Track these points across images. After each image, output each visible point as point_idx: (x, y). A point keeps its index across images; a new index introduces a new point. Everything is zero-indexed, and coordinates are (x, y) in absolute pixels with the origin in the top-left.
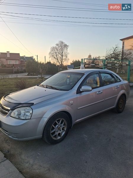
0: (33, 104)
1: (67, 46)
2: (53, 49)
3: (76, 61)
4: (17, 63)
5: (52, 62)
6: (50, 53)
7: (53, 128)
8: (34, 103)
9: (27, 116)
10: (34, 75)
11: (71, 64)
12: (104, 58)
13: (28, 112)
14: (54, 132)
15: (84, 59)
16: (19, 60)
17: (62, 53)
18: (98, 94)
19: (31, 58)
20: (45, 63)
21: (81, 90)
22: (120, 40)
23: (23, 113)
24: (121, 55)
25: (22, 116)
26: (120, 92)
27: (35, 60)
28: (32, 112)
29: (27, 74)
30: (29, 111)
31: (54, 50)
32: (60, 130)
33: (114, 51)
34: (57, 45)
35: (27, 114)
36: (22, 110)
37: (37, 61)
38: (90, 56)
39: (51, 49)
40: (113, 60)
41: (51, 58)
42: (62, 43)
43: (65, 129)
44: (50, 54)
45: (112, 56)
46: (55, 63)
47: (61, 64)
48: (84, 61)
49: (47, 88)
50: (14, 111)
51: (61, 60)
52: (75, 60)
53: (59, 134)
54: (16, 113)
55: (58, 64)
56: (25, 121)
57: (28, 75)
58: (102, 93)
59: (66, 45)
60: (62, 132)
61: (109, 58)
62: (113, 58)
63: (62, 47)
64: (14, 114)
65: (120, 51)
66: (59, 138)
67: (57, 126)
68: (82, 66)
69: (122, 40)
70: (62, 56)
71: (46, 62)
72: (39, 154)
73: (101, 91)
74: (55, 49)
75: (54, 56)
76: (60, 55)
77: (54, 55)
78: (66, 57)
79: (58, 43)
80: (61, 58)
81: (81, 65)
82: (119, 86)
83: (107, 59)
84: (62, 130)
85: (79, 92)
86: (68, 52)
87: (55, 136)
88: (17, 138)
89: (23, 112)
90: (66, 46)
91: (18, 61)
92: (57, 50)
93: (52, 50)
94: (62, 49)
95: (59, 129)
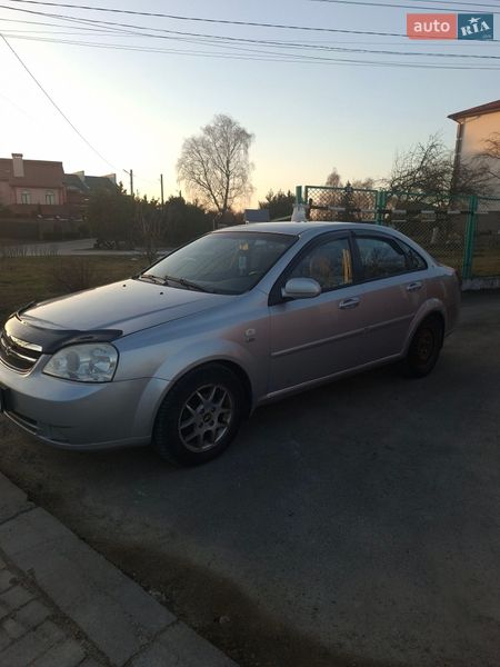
0: (118, 334)
1: (248, 136)
2: (193, 146)
3: (281, 196)
4: (53, 199)
5: (188, 199)
6: (181, 163)
7: (188, 415)
8: (121, 332)
9: (100, 371)
10: (119, 249)
11: (263, 206)
12: (387, 186)
13: (105, 359)
14: (191, 428)
15: (307, 187)
16: (60, 188)
17: (228, 162)
18: (342, 308)
19: (108, 183)
20: (160, 202)
21: (284, 294)
22: (449, 117)
23: (87, 364)
24: (449, 177)
25: (84, 372)
26: (423, 306)
27: (124, 188)
28: (115, 360)
29: (91, 242)
30: (106, 355)
31: (198, 152)
32: (210, 420)
33: (425, 158)
34: (209, 130)
35: (100, 365)
36: (84, 355)
37: (129, 193)
38: (335, 178)
39: (184, 147)
40: (419, 195)
41: (183, 183)
42: (228, 122)
43: (228, 421)
44: (179, 166)
45: (414, 178)
46: (201, 203)
47: (222, 206)
48: (307, 196)
49: (166, 284)
50: (56, 356)
51: (224, 191)
52: (275, 194)
53: (208, 436)
54: (64, 363)
55: (212, 207)
56: (96, 388)
57: (97, 247)
58: (357, 305)
59: (243, 132)
60: (217, 429)
61: (402, 186)
62: (421, 186)
63: (226, 140)
64: (57, 365)
65: (446, 158)
66: (207, 446)
67: (202, 407)
68: (298, 212)
69: (455, 117)
70: (228, 176)
71: (166, 199)
72: (140, 493)
73: (356, 300)
74: (200, 148)
75: (197, 177)
76: (218, 172)
77: (196, 171)
78: (244, 178)
79: (212, 125)
80: (221, 182)
81: (295, 210)
82: (419, 284)
83: (394, 190)
84: (216, 421)
85: (276, 299)
86: (251, 159)
87: (195, 441)
88: (67, 441)
89: (85, 359)
90: (242, 136)
91: (56, 192)
92: (209, 151)
93: (189, 153)
94: (227, 150)
95: (208, 419)
